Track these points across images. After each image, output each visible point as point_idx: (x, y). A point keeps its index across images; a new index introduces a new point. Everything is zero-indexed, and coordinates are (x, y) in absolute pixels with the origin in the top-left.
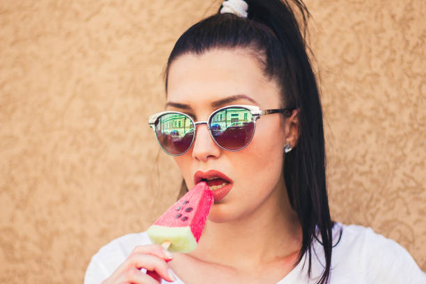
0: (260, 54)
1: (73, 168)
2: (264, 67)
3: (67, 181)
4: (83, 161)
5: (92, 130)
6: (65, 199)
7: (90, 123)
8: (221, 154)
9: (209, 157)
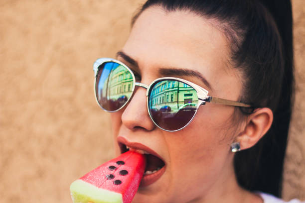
0: (238, 33)
1: (50, 141)
2: (236, 49)
3: (44, 154)
4: (60, 133)
5: (71, 99)
6: (41, 174)
7: (68, 92)
8: (154, 128)
9: (136, 128)
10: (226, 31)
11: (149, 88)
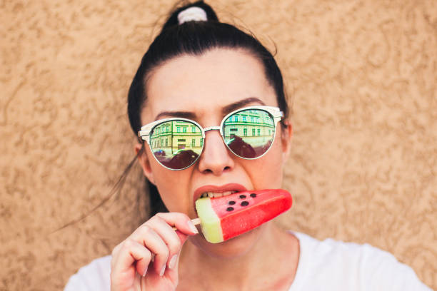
3: (10, 191)
4: (32, 165)
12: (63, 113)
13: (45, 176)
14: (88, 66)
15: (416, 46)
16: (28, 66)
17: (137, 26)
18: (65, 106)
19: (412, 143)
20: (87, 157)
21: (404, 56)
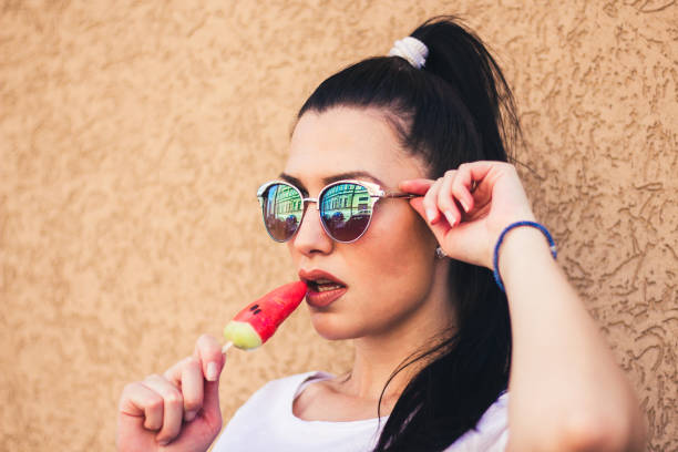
0: (403, 118)
1: (168, 237)
3: (161, 256)
4: (179, 228)
8: (333, 249)
9: (313, 252)
10: (388, 119)
11: (318, 201)
12: (205, 168)
13: (190, 239)
14: (227, 116)
15: (547, 67)
16: (177, 119)
17: (269, 68)
18: (208, 161)
19: (543, 191)
20: (226, 218)
21: (534, 81)
